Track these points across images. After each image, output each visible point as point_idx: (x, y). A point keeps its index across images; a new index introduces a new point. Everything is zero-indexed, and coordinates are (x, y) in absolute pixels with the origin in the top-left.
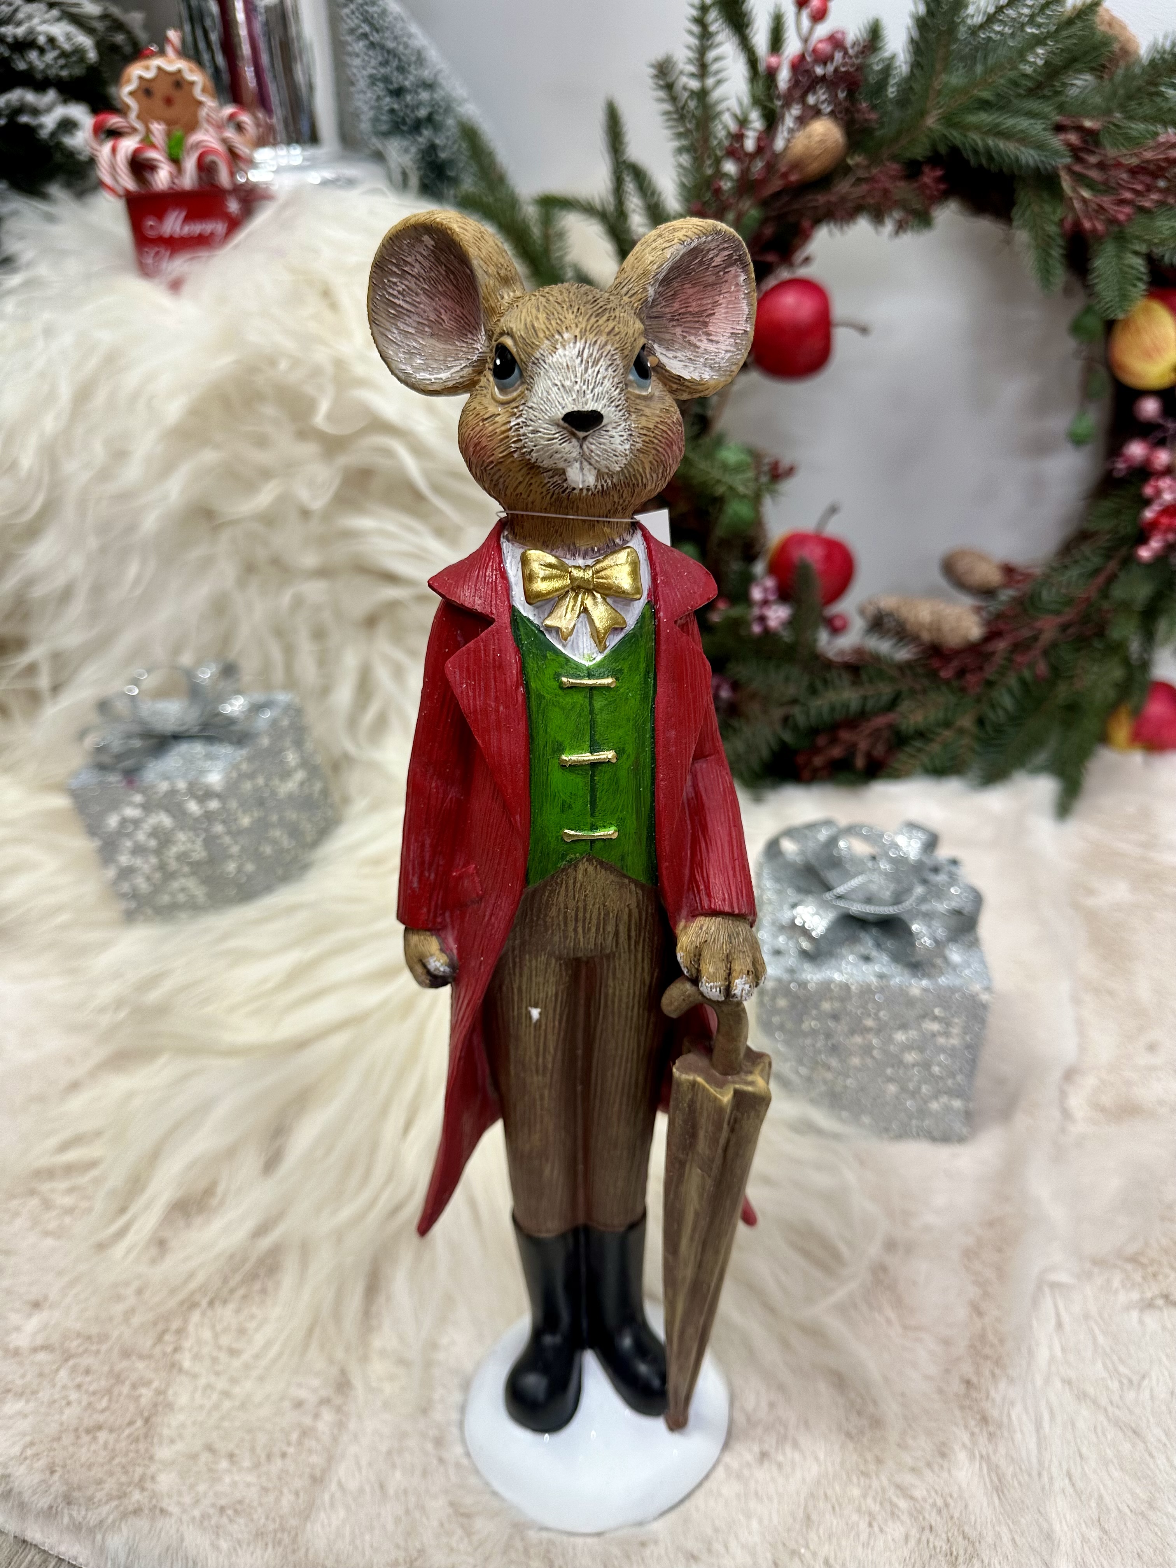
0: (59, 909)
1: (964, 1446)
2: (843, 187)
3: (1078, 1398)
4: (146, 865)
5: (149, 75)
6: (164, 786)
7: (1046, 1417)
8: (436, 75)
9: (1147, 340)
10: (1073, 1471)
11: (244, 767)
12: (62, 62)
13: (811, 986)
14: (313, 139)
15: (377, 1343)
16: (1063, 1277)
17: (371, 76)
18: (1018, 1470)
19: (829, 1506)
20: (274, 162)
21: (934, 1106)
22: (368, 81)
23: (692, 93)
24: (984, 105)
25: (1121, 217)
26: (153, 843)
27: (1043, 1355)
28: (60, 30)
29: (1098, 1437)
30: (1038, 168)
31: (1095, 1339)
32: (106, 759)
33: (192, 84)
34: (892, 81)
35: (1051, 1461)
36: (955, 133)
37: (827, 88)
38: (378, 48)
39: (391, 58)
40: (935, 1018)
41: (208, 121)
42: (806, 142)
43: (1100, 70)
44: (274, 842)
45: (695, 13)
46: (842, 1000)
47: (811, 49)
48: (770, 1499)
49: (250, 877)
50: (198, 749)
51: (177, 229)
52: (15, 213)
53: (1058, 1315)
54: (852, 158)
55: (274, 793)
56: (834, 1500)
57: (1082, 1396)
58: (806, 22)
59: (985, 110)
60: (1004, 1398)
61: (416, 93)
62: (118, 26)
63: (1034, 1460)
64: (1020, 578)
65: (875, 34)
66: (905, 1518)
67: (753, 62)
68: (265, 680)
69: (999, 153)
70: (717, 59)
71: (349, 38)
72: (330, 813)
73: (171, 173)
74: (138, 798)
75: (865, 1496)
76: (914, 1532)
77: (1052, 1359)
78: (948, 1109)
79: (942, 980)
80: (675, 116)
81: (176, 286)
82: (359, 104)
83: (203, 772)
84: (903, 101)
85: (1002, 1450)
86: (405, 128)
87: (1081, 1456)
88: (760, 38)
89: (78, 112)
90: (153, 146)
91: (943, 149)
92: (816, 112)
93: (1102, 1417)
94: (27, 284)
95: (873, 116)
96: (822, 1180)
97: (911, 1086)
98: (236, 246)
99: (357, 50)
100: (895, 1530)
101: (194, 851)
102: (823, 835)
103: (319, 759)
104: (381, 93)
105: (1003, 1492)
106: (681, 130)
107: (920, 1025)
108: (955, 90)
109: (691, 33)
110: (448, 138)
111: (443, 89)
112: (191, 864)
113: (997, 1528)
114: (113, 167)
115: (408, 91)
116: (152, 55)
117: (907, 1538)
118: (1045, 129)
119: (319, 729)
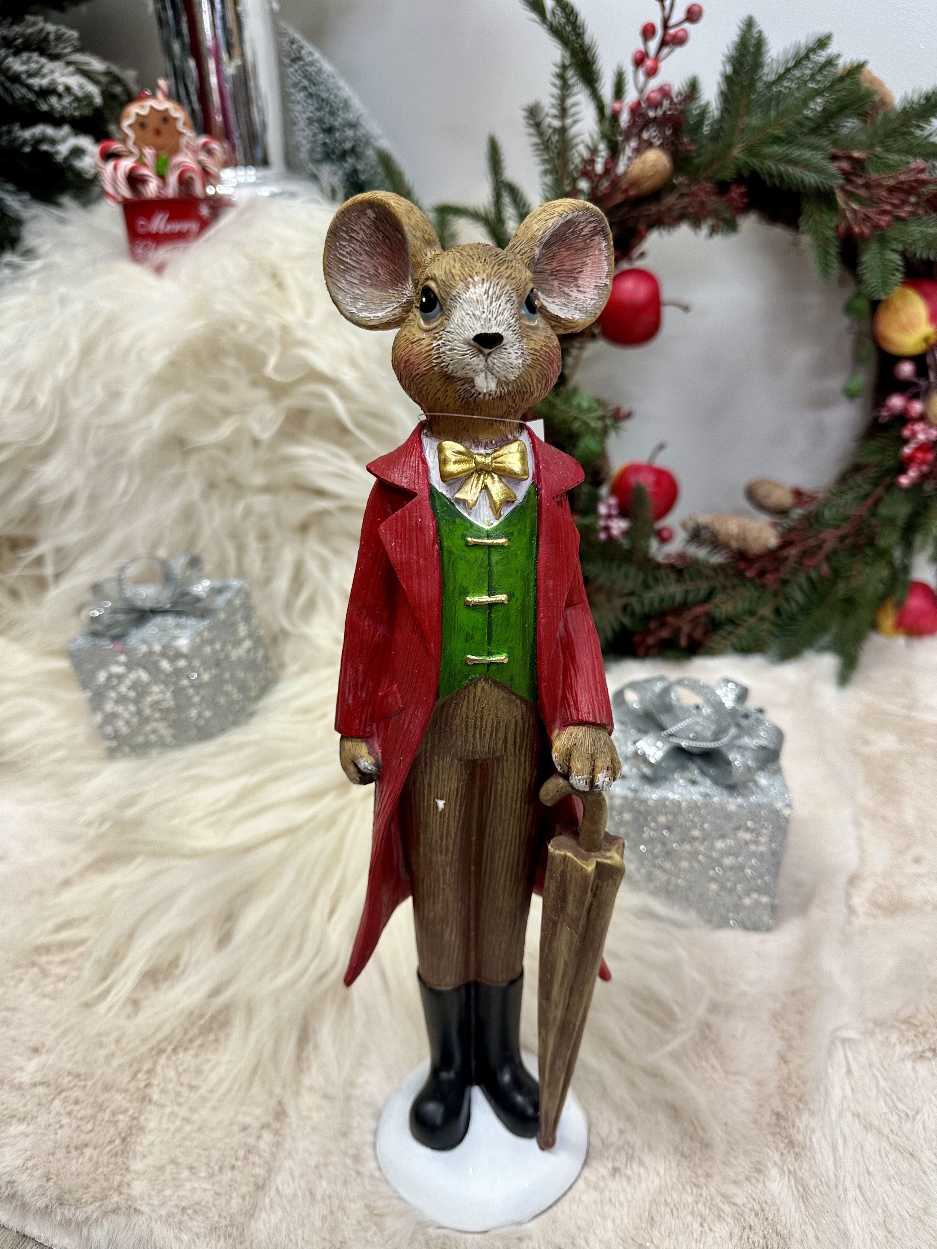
0: (56, 747)
1: (775, 1163)
2: (670, 200)
3: (865, 1127)
4: (126, 712)
5: (144, 112)
6: (144, 648)
7: (840, 1142)
8: (358, 118)
9: (903, 317)
10: (863, 1184)
11: (206, 635)
12: (75, 105)
13: (650, 803)
14: (265, 162)
15: (307, 1081)
16: (851, 1034)
17: (309, 118)
18: (818, 1181)
19: (669, 1210)
20: (235, 180)
21: (747, 901)
22: (307, 121)
23: (555, 130)
24: (777, 140)
25: (883, 223)
26: (132, 694)
27: (836, 1094)
28: (75, 82)
29: (882, 1158)
30: (818, 188)
31: (877, 1082)
32: (98, 627)
33: (176, 119)
34: (707, 122)
35: (845, 1177)
36: (755, 161)
37: (658, 126)
38: (315, 98)
39: (324, 104)
40: (748, 830)
41: (187, 147)
42: (641, 166)
43: (864, 116)
44: (227, 694)
45: (558, 70)
46: (675, 815)
47: (645, 98)
48: (621, 1204)
49: (208, 721)
50: (170, 621)
51: (162, 226)
52: (35, 217)
53: (848, 1064)
54: (677, 178)
55: (227, 656)
56: (672, 1205)
57: (868, 1127)
58: (641, 77)
59: (778, 145)
60: (807, 1127)
61: (344, 131)
62: (116, 80)
63: (832, 1175)
64: (808, 499)
65: (693, 87)
66: (729, 1219)
67: (601, 108)
68: (221, 568)
69: (789, 176)
70: (574, 105)
71: (293, 90)
72: (269, 674)
73: (158, 186)
74: (122, 658)
75: (697, 1203)
76: (737, 1231)
77: (844, 1097)
78: (757, 903)
79: (753, 799)
80: (542, 147)
81: (159, 269)
82: (300, 139)
83: (174, 638)
84: (715, 137)
85: (806, 1166)
86: (334, 157)
87: (869, 1173)
88: (606, 90)
89: (85, 142)
90: (145, 165)
91: (746, 173)
92: (649, 144)
93: (885, 1143)
94: (45, 268)
95: (693, 147)
96: (659, 955)
97: (729, 885)
98: (207, 240)
99: (299, 99)
100: (721, 1230)
101: (164, 701)
102: (658, 687)
103: (262, 632)
104: (317, 131)
105: (807, 1200)
106: (546, 157)
107: (736, 835)
108: (754, 129)
109: (554, 85)
110: (366, 165)
111: (364, 128)
112: (161, 711)
113: (803, 1227)
114: (114, 181)
115: (338, 130)
116: (147, 97)
117: (731, 1235)
118: (823, 158)
119: (262, 611)
